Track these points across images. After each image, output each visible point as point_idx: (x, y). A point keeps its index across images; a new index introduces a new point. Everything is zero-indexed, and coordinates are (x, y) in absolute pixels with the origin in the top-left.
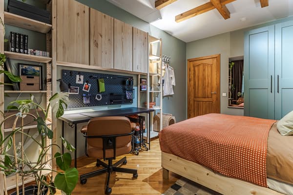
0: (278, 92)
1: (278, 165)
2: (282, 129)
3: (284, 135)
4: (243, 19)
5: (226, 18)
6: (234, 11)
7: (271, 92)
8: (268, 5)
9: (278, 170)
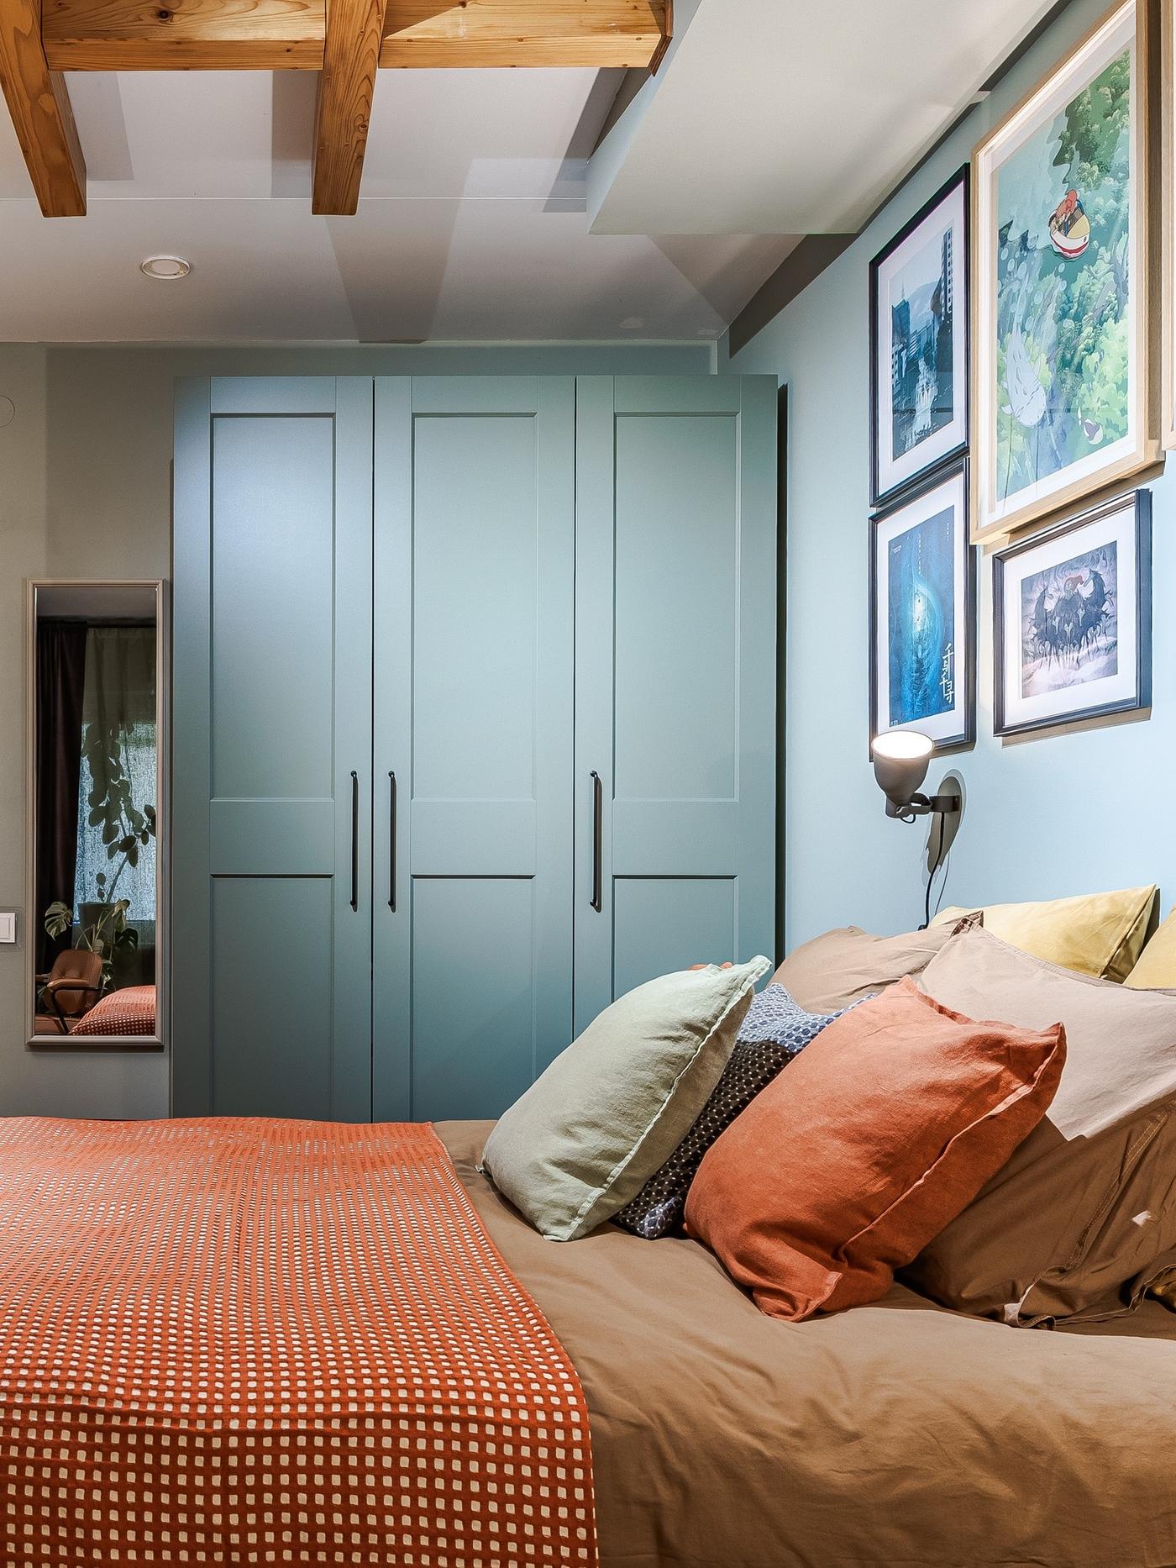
0: (392, 903)
1: (666, 1494)
2: (549, 1193)
3: (564, 1233)
4: (167, 265)
5: (52, 208)
6: (121, 171)
7: (354, 903)
8: (352, 212)
9: (670, 1530)
